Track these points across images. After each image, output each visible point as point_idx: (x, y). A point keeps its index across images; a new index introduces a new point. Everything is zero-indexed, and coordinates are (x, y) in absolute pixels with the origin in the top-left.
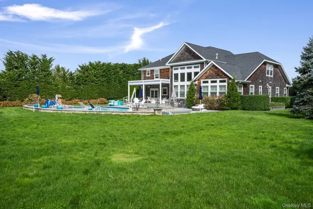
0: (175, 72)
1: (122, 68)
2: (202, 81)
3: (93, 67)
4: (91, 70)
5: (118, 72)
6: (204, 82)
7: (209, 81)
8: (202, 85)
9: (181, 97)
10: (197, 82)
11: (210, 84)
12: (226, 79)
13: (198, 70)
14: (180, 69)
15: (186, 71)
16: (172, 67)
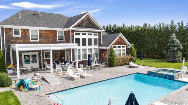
2: (113, 46)
7: (117, 46)
11: (117, 49)
12: (125, 46)
13: (97, 37)
14: (81, 34)
15: (87, 37)
16: (73, 31)
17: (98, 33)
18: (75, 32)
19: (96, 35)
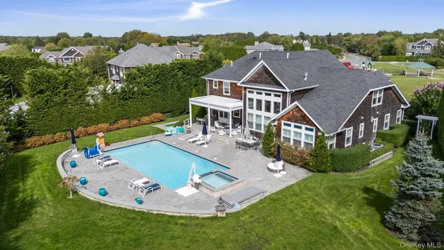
0: (249, 95)
1: (181, 68)
2: (283, 122)
3: (142, 73)
4: (140, 77)
5: (176, 75)
6: (285, 124)
7: (293, 124)
8: (283, 127)
9: (256, 129)
10: (276, 123)
11: (292, 129)
12: (314, 128)
13: (279, 100)
14: (255, 93)
15: (264, 98)
16: (245, 88)
17: (281, 94)
18: (248, 90)
19: (279, 96)
